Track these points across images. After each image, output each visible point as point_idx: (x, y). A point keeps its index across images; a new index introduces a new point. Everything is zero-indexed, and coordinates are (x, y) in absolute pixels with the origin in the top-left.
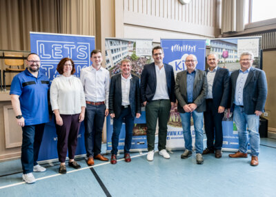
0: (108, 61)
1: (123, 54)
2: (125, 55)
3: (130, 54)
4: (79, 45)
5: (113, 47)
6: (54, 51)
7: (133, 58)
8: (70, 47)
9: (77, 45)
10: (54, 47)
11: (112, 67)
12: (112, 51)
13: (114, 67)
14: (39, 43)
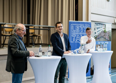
0: (95, 33)
1: (101, 30)
2: (102, 30)
3: (104, 30)
4: (86, 26)
5: (98, 27)
6: (77, 29)
7: (105, 32)
8: (82, 27)
9: (85, 26)
10: (77, 27)
11: (97, 35)
12: (97, 28)
13: (98, 36)
14: (72, 25)
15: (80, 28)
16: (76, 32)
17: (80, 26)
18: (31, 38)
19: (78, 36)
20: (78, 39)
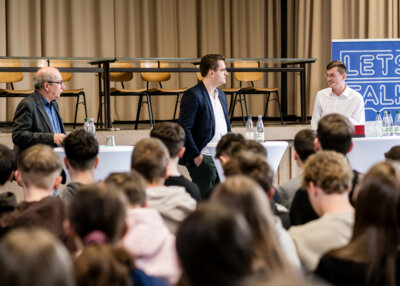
4: (398, 53)
8: (385, 58)
10: (363, 58)
15: (375, 61)
16: (360, 76)
17: (375, 54)
18: (240, 101)
19: (370, 90)
20: (370, 98)
